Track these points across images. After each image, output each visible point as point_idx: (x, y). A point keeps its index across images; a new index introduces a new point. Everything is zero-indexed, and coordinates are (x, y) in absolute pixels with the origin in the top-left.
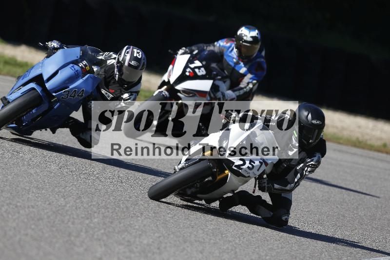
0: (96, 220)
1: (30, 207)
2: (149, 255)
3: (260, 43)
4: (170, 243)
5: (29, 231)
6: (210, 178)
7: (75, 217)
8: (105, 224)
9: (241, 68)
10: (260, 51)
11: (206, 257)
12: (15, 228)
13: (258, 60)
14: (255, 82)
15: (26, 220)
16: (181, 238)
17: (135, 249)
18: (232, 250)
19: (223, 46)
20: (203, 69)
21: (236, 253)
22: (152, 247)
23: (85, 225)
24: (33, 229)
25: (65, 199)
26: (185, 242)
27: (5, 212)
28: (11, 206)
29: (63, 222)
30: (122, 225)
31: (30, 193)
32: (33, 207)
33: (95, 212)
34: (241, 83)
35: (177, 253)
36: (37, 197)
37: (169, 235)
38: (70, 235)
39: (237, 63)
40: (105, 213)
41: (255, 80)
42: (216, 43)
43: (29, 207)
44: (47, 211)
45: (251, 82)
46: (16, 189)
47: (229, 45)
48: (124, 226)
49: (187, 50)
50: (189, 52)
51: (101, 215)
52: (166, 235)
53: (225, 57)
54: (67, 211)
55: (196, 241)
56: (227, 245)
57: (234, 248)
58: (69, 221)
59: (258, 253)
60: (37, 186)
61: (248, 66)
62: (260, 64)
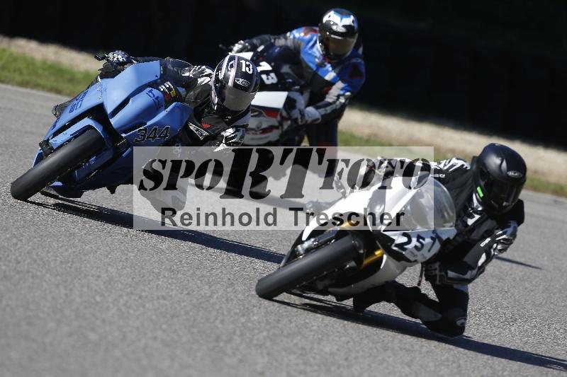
0: (255, 318)
1: (161, 298)
2: (333, 368)
3: (357, 35)
4: (363, 351)
5: (159, 334)
6: (353, 264)
7: (225, 313)
8: (268, 323)
9: (327, 72)
10: (356, 47)
11: (416, 372)
12: (138, 329)
13: (354, 61)
14: (348, 94)
15: (154, 317)
16: (379, 344)
17: (312, 360)
18: (454, 362)
19: (299, 39)
20: (272, 75)
21: (459, 366)
22: (337, 358)
23: (240, 325)
24: (164, 331)
25: (210, 287)
26: (385, 350)
27: (125, 305)
28: (133, 297)
29: (208, 319)
30: (293, 324)
31: (160, 277)
32: (164, 298)
33: (254, 306)
34: (327, 96)
35: (373, 365)
36: (169, 284)
37: (361, 339)
38: (217, 339)
39: (321, 66)
40: (269, 307)
41: (348, 91)
42: (288, 34)
43: (158, 298)
44: (185, 304)
45: (343, 95)
46: (139, 271)
47: (308, 36)
48: (297, 326)
49: (247, 44)
50: (249, 47)
51: (263, 310)
52: (357, 339)
53: (302, 55)
54: (213, 304)
55: (401, 349)
56: (447, 354)
57: (456, 360)
58: (216, 319)
59: (491, 367)
60: (171, 268)
61: (337, 70)
62: (356, 66)
